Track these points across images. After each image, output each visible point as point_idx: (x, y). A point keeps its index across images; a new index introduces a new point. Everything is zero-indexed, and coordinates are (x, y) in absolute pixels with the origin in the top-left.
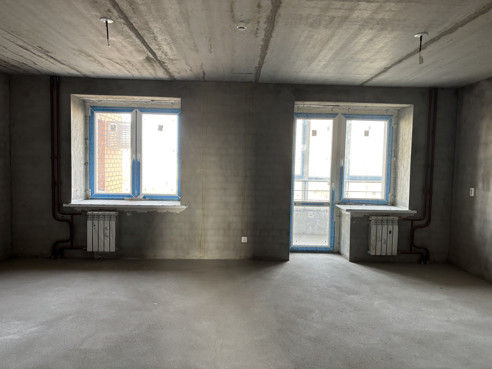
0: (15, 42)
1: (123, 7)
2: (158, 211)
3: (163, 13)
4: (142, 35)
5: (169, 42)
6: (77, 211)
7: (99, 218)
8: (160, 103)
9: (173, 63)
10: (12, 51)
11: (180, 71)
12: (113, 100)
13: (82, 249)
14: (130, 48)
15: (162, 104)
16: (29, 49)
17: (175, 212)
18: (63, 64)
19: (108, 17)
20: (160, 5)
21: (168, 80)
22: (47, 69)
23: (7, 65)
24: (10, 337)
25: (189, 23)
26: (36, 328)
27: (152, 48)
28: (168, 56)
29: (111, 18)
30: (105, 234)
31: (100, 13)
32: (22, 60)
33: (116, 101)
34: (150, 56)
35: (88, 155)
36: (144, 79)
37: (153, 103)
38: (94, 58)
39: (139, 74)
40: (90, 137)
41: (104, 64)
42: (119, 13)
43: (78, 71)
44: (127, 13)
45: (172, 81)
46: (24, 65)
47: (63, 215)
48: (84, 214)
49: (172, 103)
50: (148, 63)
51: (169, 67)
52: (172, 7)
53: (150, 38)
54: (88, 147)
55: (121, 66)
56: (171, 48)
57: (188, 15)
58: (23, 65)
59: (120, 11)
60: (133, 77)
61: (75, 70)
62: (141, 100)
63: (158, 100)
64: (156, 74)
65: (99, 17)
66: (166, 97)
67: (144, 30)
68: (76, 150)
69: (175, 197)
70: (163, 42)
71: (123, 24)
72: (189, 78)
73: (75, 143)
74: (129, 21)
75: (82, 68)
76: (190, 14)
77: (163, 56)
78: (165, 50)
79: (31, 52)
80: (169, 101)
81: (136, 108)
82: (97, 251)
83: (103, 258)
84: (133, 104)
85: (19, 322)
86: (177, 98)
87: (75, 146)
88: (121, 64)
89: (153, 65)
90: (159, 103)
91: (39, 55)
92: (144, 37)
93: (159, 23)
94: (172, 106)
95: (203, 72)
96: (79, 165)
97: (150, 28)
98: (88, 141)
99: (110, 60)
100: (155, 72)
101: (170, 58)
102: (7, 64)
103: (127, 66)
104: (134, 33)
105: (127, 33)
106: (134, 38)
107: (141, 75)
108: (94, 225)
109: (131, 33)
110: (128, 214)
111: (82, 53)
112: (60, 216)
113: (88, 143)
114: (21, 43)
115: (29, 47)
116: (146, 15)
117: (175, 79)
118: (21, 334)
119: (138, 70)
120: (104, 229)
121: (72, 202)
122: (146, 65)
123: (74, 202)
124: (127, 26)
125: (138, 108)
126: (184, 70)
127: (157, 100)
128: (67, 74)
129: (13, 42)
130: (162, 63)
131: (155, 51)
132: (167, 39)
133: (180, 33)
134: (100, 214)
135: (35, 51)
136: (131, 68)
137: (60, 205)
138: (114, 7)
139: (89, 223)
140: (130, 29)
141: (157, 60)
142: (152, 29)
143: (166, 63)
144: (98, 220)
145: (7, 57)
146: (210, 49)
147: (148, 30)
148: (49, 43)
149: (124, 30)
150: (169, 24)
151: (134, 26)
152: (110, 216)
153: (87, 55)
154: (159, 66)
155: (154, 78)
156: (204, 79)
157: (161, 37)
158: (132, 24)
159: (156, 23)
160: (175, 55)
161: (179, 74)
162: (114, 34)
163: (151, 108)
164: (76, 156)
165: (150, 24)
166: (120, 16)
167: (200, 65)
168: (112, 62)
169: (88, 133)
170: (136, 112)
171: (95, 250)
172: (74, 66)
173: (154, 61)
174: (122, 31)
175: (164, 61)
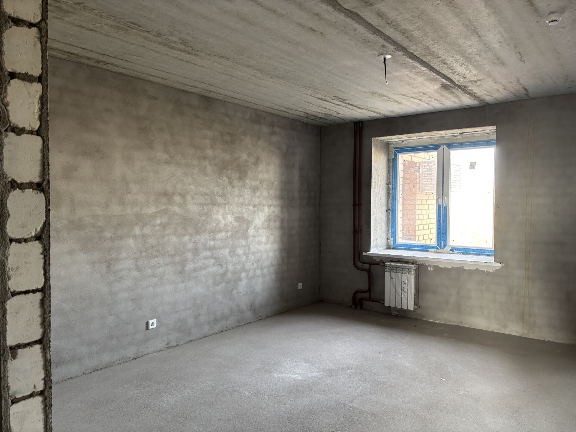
0: (316, 96)
1: (396, 39)
2: (464, 268)
3: (442, 32)
4: (427, 62)
5: (462, 62)
6: (376, 260)
7: (397, 270)
8: (472, 135)
9: (477, 85)
10: (316, 105)
11: (490, 93)
12: (415, 138)
13: (379, 302)
14: (421, 79)
15: (475, 137)
16: (328, 100)
17: (487, 270)
18: (362, 109)
19: (385, 52)
20: (435, 24)
21: (479, 106)
22: (350, 116)
23: (316, 119)
24: (295, 376)
25: (478, 34)
26: (318, 374)
27: (444, 73)
28: (468, 78)
29: (388, 53)
30: (403, 289)
31: (376, 50)
32: (326, 112)
33: (420, 140)
34: (445, 82)
35: (390, 201)
36: (448, 110)
37: (461, 136)
38: (388, 97)
39: (441, 105)
40: (393, 182)
41: (399, 101)
42: (394, 46)
43: (377, 113)
44: (403, 44)
45: (484, 106)
46: (330, 116)
47: (362, 264)
48: (381, 264)
49: (488, 133)
50: (446, 91)
51: (474, 91)
52: (450, 22)
53: (438, 63)
54: (391, 192)
55: (418, 99)
56: (467, 69)
57: (473, 25)
58: (328, 116)
59: (395, 43)
60: (436, 109)
61: (374, 112)
62: (448, 134)
63: (468, 132)
64: (461, 101)
65: (377, 55)
66: (476, 127)
67: (427, 56)
68: (377, 196)
69: (491, 251)
70: (455, 64)
71: (402, 56)
72: (506, 98)
73: (376, 189)
74: (408, 51)
75: (380, 109)
76: (475, 24)
77: (462, 80)
78: (460, 72)
79: (330, 102)
80: (483, 131)
81: (443, 144)
82: (395, 307)
83: (401, 316)
84: (440, 140)
85: (306, 365)
86: (491, 126)
87: (376, 191)
88: (416, 98)
89: (453, 93)
90: (470, 135)
91: (338, 104)
92: (430, 63)
93: (441, 44)
94: (488, 137)
95: (523, 88)
96: (380, 211)
97: (434, 52)
98: (391, 186)
99: (404, 96)
100: (459, 99)
101: (471, 80)
102: (315, 117)
103: (424, 98)
104: (418, 62)
105: (410, 64)
106: (419, 67)
107: (443, 105)
108: (392, 278)
109: (415, 63)
110: (429, 268)
111: (374, 95)
112: (360, 264)
113: (390, 187)
114: (320, 96)
115: (328, 99)
116: (423, 40)
117: (487, 103)
118: (304, 376)
119: (437, 100)
120: (402, 283)
121: (371, 251)
122: (445, 93)
123: (374, 251)
124: (407, 56)
125: (446, 144)
126: (496, 90)
127: (466, 132)
128: (369, 117)
129: (313, 96)
130: (463, 87)
131: (449, 76)
132: (458, 60)
133: (472, 48)
134: (398, 265)
135: (333, 101)
136: (429, 100)
137: (360, 254)
138: (387, 41)
139: (387, 274)
140: (411, 59)
141: (456, 85)
142: (436, 52)
143: (468, 86)
144: (396, 272)
145: (314, 111)
146: (521, 58)
147: (432, 55)
148: (342, 91)
149: (405, 62)
150: (454, 42)
151: (415, 54)
152: (408, 269)
153: (379, 95)
154: (460, 92)
155: (461, 106)
156: (528, 96)
157: (450, 59)
158: (412, 53)
159: (438, 45)
160: (476, 75)
161: (490, 96)
162: (398, 68)
163: (461, 142)
164: (377, 202)
165: (431, 48)
166: (396, 49)
167: (515, 80)
168: (406, 97)
169: (391, 177)
170: (443, 149)
171: (393, 305)
172: (372, 109)
173: (452, 88)
174: (405, 63)
175: (465, 85)
